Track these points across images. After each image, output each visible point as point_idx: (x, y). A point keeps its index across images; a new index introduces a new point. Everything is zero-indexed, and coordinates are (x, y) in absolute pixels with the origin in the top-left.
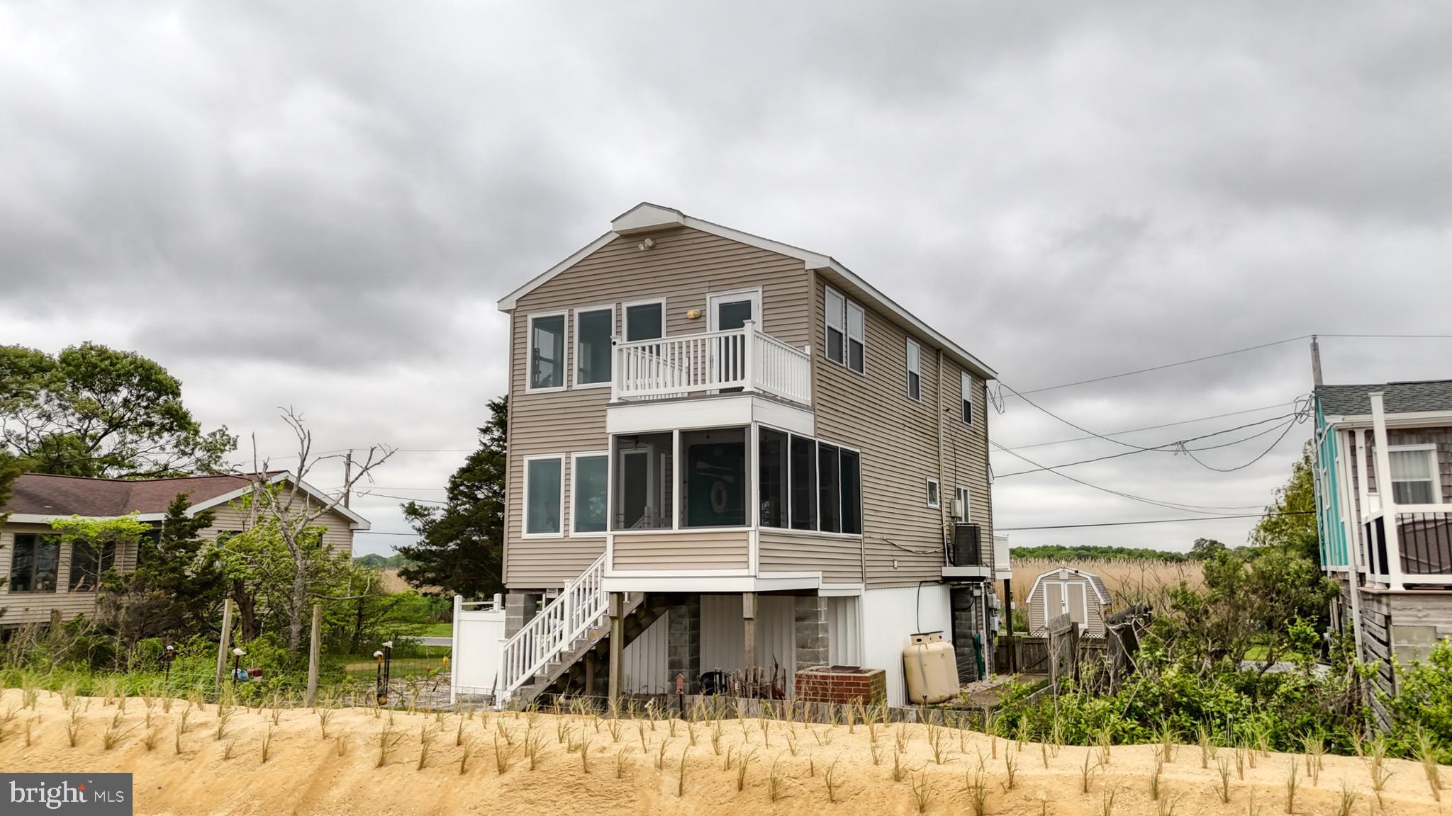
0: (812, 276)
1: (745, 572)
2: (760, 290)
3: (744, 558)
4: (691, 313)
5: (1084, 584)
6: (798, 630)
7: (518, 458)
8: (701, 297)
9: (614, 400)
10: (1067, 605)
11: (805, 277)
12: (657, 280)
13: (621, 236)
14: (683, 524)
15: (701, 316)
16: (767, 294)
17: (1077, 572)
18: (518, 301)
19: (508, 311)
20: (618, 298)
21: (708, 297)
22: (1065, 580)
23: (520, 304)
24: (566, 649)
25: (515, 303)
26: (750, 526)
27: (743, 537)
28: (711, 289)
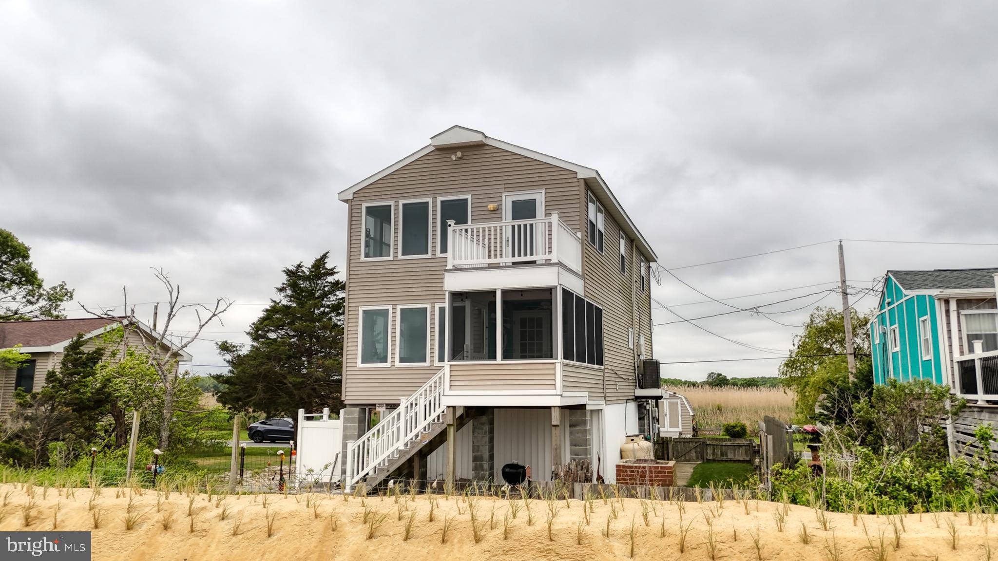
0: (582, 183)
1: (553, 392)
2: (543, 192)
3: (552, 382)
4: (491, 206)
5: (679, 402)
6: (571, 433)
7: (354, 308)
8: (499, 195)
9: (449, 267)
10: (668, 416)
11: (577, 184)
12: (464, 182)
13: (436, 149)
14: (505, 356)
15: (498, 209)
16: (548, 195)
17: (675, 393)
18: (354, 193)
19: (346, 201)
20: (434, 194)
21: (504, 195)
22: (667, 399)
23: (356, 195)
24: (402, 448)
25: (352, 194)
26: (557, 359)
27: (551, 366)
28: (506, 190)
